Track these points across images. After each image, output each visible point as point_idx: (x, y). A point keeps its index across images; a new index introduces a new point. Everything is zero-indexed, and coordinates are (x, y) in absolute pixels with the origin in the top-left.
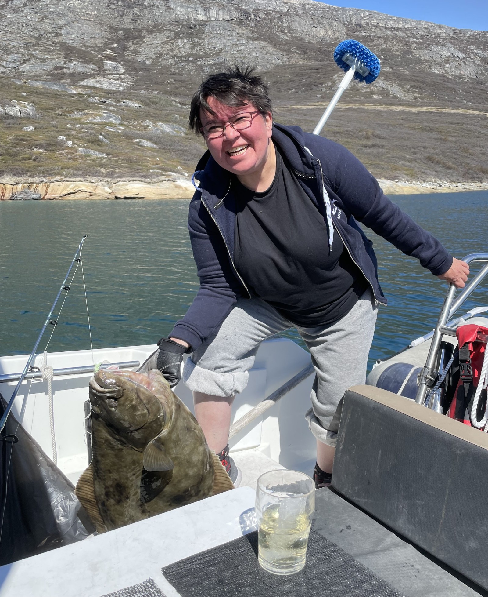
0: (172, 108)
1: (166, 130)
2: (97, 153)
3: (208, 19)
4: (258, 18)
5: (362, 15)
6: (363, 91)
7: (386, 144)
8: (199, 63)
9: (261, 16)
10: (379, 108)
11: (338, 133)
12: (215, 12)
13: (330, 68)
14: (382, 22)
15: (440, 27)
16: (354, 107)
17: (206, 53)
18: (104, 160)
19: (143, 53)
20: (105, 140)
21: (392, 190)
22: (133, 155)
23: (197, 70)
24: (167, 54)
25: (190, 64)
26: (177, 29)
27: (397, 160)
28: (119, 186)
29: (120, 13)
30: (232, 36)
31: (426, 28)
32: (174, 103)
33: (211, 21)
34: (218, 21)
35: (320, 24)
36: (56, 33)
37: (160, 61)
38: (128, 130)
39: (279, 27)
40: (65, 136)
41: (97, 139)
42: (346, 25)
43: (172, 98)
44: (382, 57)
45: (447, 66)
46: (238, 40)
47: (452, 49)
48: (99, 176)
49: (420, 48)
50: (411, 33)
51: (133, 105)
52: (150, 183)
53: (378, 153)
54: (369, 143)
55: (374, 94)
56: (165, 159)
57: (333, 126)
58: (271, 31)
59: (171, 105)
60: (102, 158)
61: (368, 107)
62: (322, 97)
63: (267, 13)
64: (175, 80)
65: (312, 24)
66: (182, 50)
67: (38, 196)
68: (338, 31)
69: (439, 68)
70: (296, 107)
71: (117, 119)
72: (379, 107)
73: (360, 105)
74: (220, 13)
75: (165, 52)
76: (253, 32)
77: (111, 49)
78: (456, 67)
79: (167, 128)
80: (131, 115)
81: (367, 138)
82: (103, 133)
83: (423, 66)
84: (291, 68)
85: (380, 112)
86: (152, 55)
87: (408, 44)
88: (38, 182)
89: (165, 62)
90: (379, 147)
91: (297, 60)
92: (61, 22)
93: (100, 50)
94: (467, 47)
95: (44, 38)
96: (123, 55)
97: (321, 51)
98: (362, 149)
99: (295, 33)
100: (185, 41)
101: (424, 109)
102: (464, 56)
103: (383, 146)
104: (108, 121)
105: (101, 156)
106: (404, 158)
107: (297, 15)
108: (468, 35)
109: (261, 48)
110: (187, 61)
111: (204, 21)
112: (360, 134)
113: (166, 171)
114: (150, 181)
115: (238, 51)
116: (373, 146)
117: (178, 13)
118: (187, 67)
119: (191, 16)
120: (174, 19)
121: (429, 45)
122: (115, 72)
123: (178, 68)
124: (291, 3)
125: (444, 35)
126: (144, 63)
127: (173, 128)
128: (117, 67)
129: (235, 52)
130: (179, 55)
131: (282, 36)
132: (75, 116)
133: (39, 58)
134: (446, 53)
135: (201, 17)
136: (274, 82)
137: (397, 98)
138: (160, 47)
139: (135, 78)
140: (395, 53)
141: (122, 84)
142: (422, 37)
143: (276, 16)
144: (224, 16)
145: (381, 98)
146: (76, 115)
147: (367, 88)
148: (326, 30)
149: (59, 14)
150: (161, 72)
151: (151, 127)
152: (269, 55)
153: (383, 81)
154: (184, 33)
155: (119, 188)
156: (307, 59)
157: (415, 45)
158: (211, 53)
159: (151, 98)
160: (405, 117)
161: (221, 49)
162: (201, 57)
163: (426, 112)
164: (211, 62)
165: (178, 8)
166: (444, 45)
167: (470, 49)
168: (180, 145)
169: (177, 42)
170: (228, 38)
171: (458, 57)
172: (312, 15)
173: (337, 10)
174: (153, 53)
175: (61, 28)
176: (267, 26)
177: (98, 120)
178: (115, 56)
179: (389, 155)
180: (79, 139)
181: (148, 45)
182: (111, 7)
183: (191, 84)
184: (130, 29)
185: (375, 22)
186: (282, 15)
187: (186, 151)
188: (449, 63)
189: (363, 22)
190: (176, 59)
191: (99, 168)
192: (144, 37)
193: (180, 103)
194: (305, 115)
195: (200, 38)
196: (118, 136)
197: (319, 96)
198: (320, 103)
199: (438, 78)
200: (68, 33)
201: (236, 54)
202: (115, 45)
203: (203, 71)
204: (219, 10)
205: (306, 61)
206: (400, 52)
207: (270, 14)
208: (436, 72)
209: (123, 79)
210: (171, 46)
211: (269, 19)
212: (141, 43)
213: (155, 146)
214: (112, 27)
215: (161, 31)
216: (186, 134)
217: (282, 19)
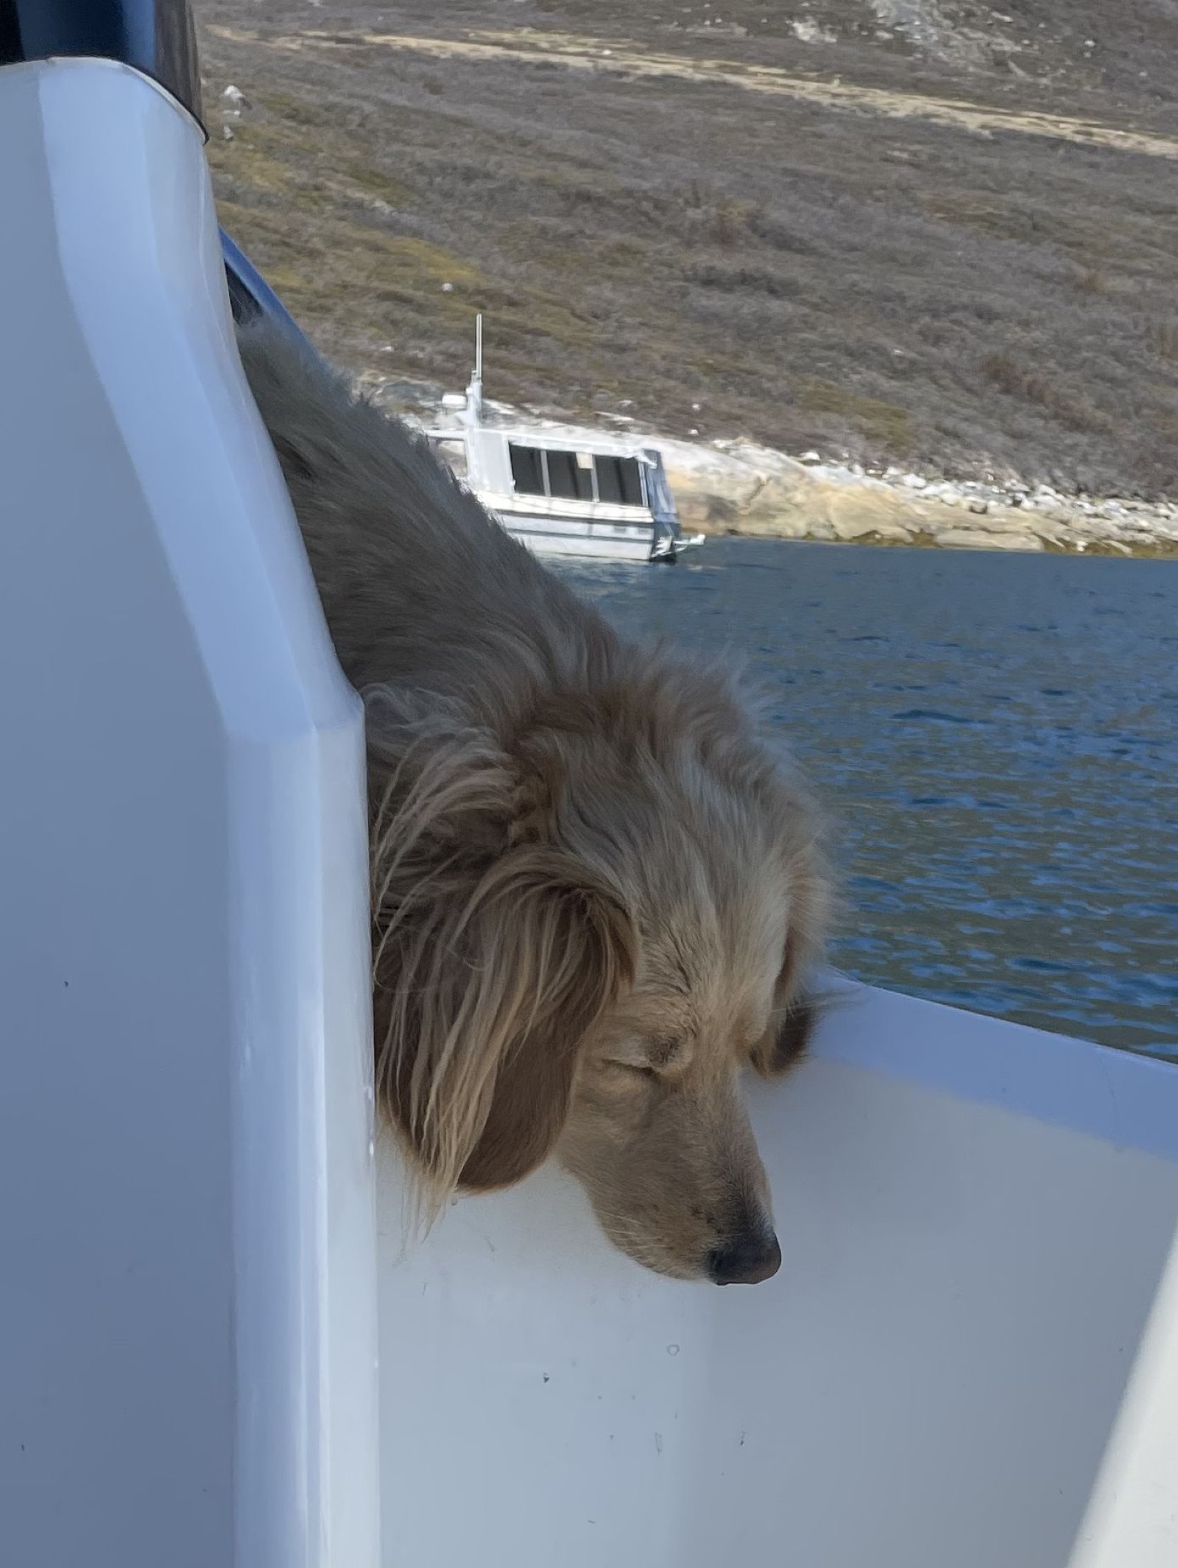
7: (803, 280)
10: (808, 90)
11: (586, 197)
16: (688, 74)
27: (844, 360)
53: (764, 320)
54: (728, 264)
55: (801, 15)
61: (756, 79)
70: (398, 42)
72: (812, 86)
73: (722, 68)
81: (724, 237)
85: (813, 112)
90: (772, 292)
98: (686, 293)
101: (1022, 123)
106: (875, 358)
112: (692, 212)
116: (745, 280)
137: (910, 49)
145: (830, 39)
160: (925, 151)
163: (1033, 138)
198: (526, 34)
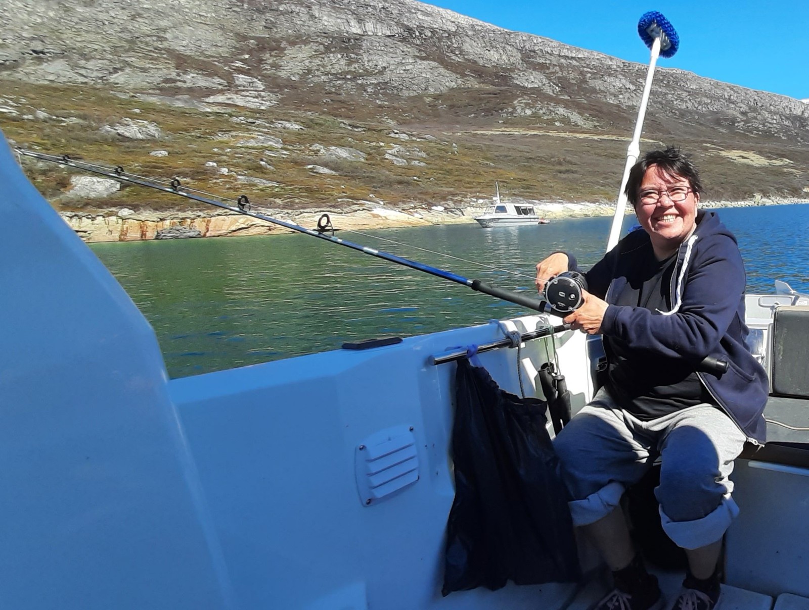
0: (342, 131)
1: (342, 155)
2: (264, 181)
3: (364, 32)
4: (423, 36)
5: (535, 41)
6: (545, 118)
7: (578, 170)
8: (360, 82)
9: (426, 34)
10: (562, 135)
11: (531, 158)
12: (372, 26)
13: (509, 94)
14: (555, 49)
15: (611, 59)
16: (539, 134)
17: (366, 70)
18: (276, 190)
19: (286, 68)
20: (269, 167)
21: (597, 212)
22: (312, 183)
23: (358, 89)
24: (318, 70)
25: (349, 82)
26: (327, 42)
27: (592, 184)
28: (304, 217)
29: (249, 18)
30: (396, 53)
31: (598, 59)
32: (342, 125)
33: (368, 35)
34: (376, 35)
35: (493, 47)
36: (158, 37)
37: (310, 78)
38: (294, 155)
39: (449, 47)
40: (215, 162)
41: (259, 166)
42: (520, 51)
43: (339, 120)
44: (560, 85)
45: (621, 96)
46: (403, 58)
47: (624, 81)
48: (276, 208)
49: (595, 78)
50: (585, 63)
51: (291, 127)
52: (341, 213)
53: (574, 178)
54: (563, 168)
55: (556, 121)
56: (351, 186)
57: (524, 152)
58: (440, 51)
59: (340, 128)
60: (273, 188)
61: (552, 133)
62: (504, 123)
63: (433, 31)
64: (332, 100)
65: (484, 47)
66: (336, 66)
67: (197, 233)
68: (512, 56)
69: (613, 98)
70: (479, 132)
71: (277, 142)
73: (544, 132)
74: (378, 27)
75: (315, 68)
76: (420, 50)
77: (241, 60)
78: (629, 98)
79: (343, 153)
80: (293, 138)
81: (560, 164)
82: (264, 159)
83: (599, 96)
84: (468, 92)
85: (565, 139)
86: (297, 70)
87: (582, 73)
88: (192, 217)
89: (316, 79)
90: (573, 172)
91: (473, 83)
92: (164, 23)
93: (226, 61)
94: (636, 80)
95: (141, 42)
96: (258, 69)
97: (498, 77)
98: (557, 175)
99: (467, 55)
100: (339, 56)
101: (605, 137)
102: (634, 88)
103: (575, 172)
104: (266, 145)
105: (270, 185)
106: (598, 183)
107: (468, 36)
108: (637, 69)
109: (431, 69)
110: (344, 78)
111: (359, 35)
112: (552, 159)
113: (358, 200)
114: (341, 211)
115: (405, 70)
116: (567, 171)
117: (326, 23)
118: (345, 86)
119: (343, 29)
120: (321, 30)
121: (603, 75)
122: (252, 89)
123: (334, 86)
124: (458, 23)
125: (615, 67)
126: (289, 79)
127: (350, 153)
128: (253, 83)
129: (402, 72)
130: (333, 71)
131: (453, 57)
132: (220, 139)
133: (137, 68)
134: (618, 84)
135: (355, 29)
136: (451, 106)
137: (578, 126)
138: (307, 61)
139: (280, 96)
140: (572, 81)
141: (264, 102)
142: (595, 67)
143: (444, 35)
144: (385, 31)
145: (563, 125)
146: (221, 137)
147: (548, 115)
148: (501, 54)
149: (158, 13)
150: (312, 90)
151: (322, 151)
152: (441, 77)
153: (564, 109)
154: (336, 48)
155: (305, 220)
156: (483, 83)
157: (589, 75)
158: (374, 71)
159: (313, 119)
160: (589, 144)
161: (385, 68)
162: (361, 75)
163: (607, 140)
164: (375, 82)
165: (325, 18)
166: (616, 77)
167: (639, 82)
168: (365, 172)
169: (329, 57)
170: (391, 55)
171: (629, 88)
172: (483, 37)
173: (509, 34)
174: (299, 68)
175: (165, 30)
176: (435, 45)
177: (252, 143)
178: (249, 69)
179: (584, 180)
180: (235, 165)
181: (291, 58)
182: (233, 9)
183: (353, 104)
184: (264, 38)
185: (549, 50)
186: (450, 35)
187: (373, 178)
188: (622, 94)
189: (536, 48)
190: (330, 76)
191: (272, 199)
192: (284, 49)
193: (350, 125)
194: (492, 141)
195: (357, 54)
196: (284, 162)
197: (500, 122)
198: (503, 129)
199: (614, 108)
200: (177, 38)
201: (402, 73)
202: (247, 56)
203: (365, 91)
204: (377, 23)
205: (482, 86)
206: (577, 81)
207: (437, 32)
208: (611, 102)
209: (263, 97)
210: (321, 61)
211: (436, 38)
212: (282, 55)
213: (334, 173)
214: (239, 34)
215: (306, 43)
216: (367, 159)
217: (451, 39)
